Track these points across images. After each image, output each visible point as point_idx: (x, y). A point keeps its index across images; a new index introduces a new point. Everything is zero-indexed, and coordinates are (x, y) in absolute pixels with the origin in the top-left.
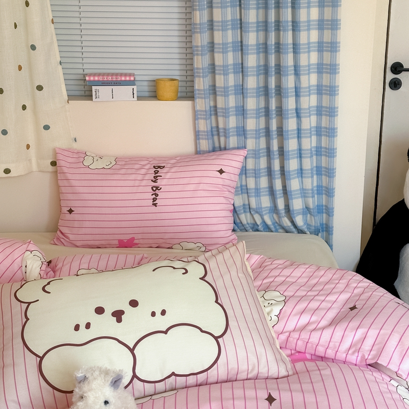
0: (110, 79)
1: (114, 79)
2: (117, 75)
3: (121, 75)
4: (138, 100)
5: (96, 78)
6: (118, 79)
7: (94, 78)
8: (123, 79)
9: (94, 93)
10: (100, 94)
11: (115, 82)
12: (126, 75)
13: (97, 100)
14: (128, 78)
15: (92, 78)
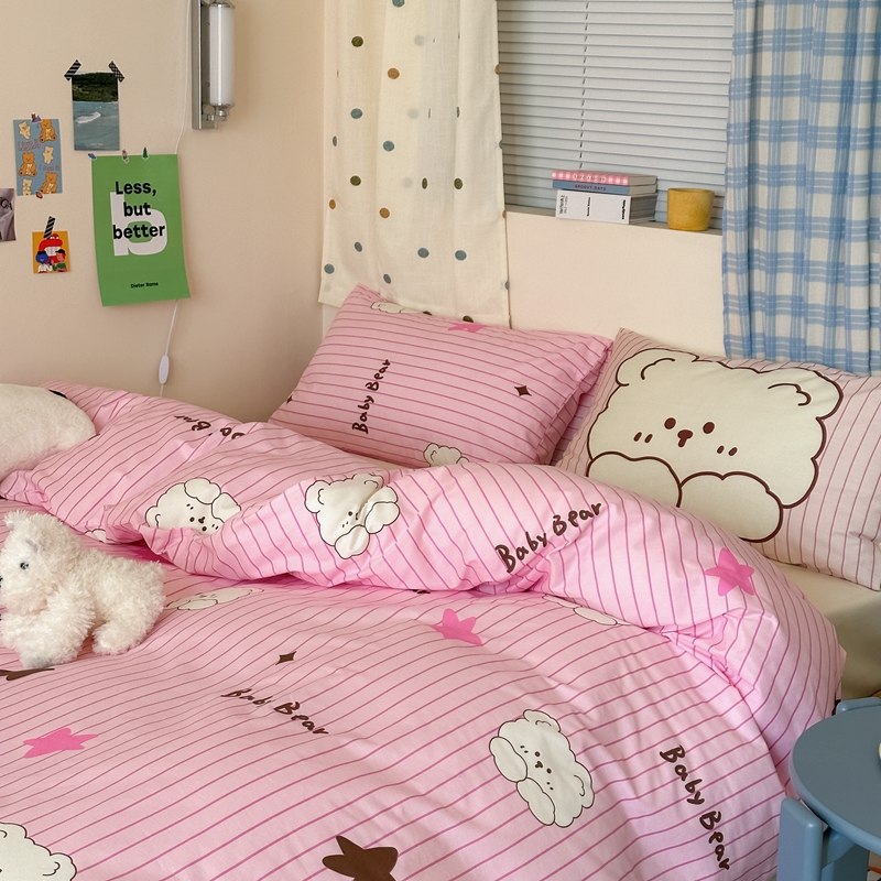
0: (589, 181)
1: (596, 181)
2: (601, 173)
3: (608, 174)
4: (630, 223)
5: (568, 177)
6: (603, 182)
7: (564, 176)
8: (611, 181)
9: (559, 203)
10: (569, 205)
11: (597, 186)
12: (615, 175)
13: (563, 215)
14: (618, 181)
15: (561, 176)
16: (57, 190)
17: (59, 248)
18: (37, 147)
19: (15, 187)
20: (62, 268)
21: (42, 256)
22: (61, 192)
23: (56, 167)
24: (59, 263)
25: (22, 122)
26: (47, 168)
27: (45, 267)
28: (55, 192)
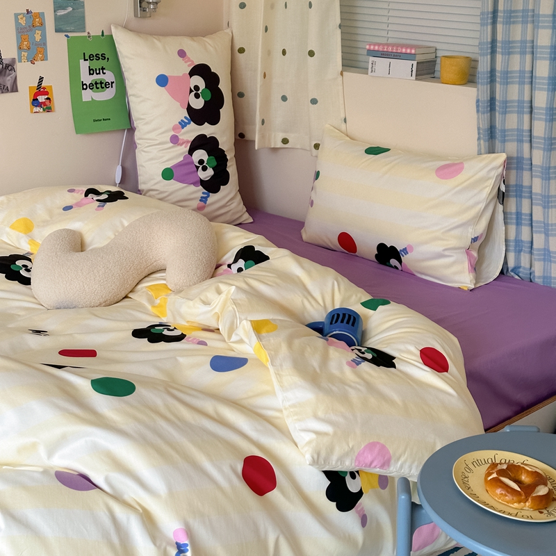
0: (390, 50)
1: (394, 51)
2: (398, 46)
5: (376, 48)
7: (374, 47)
8: (404, 50)
9: (370, 66)
10: (377, 67)
11: (396, 54)
12: (407, 46)
13: (373, 74)
14: (408, 51)
15: (372, 47)
16: (45, 58)
17: (46, 97)
18: (31, 30)
19: (16, 57)
20: (49, 110)
21: (36, 102)
22: (47, 60)
23: (43, 43)
24: (47, 107)
25: (20, 14)
26: (37, 44)
27: (38, 109)
28: (43, 60)
